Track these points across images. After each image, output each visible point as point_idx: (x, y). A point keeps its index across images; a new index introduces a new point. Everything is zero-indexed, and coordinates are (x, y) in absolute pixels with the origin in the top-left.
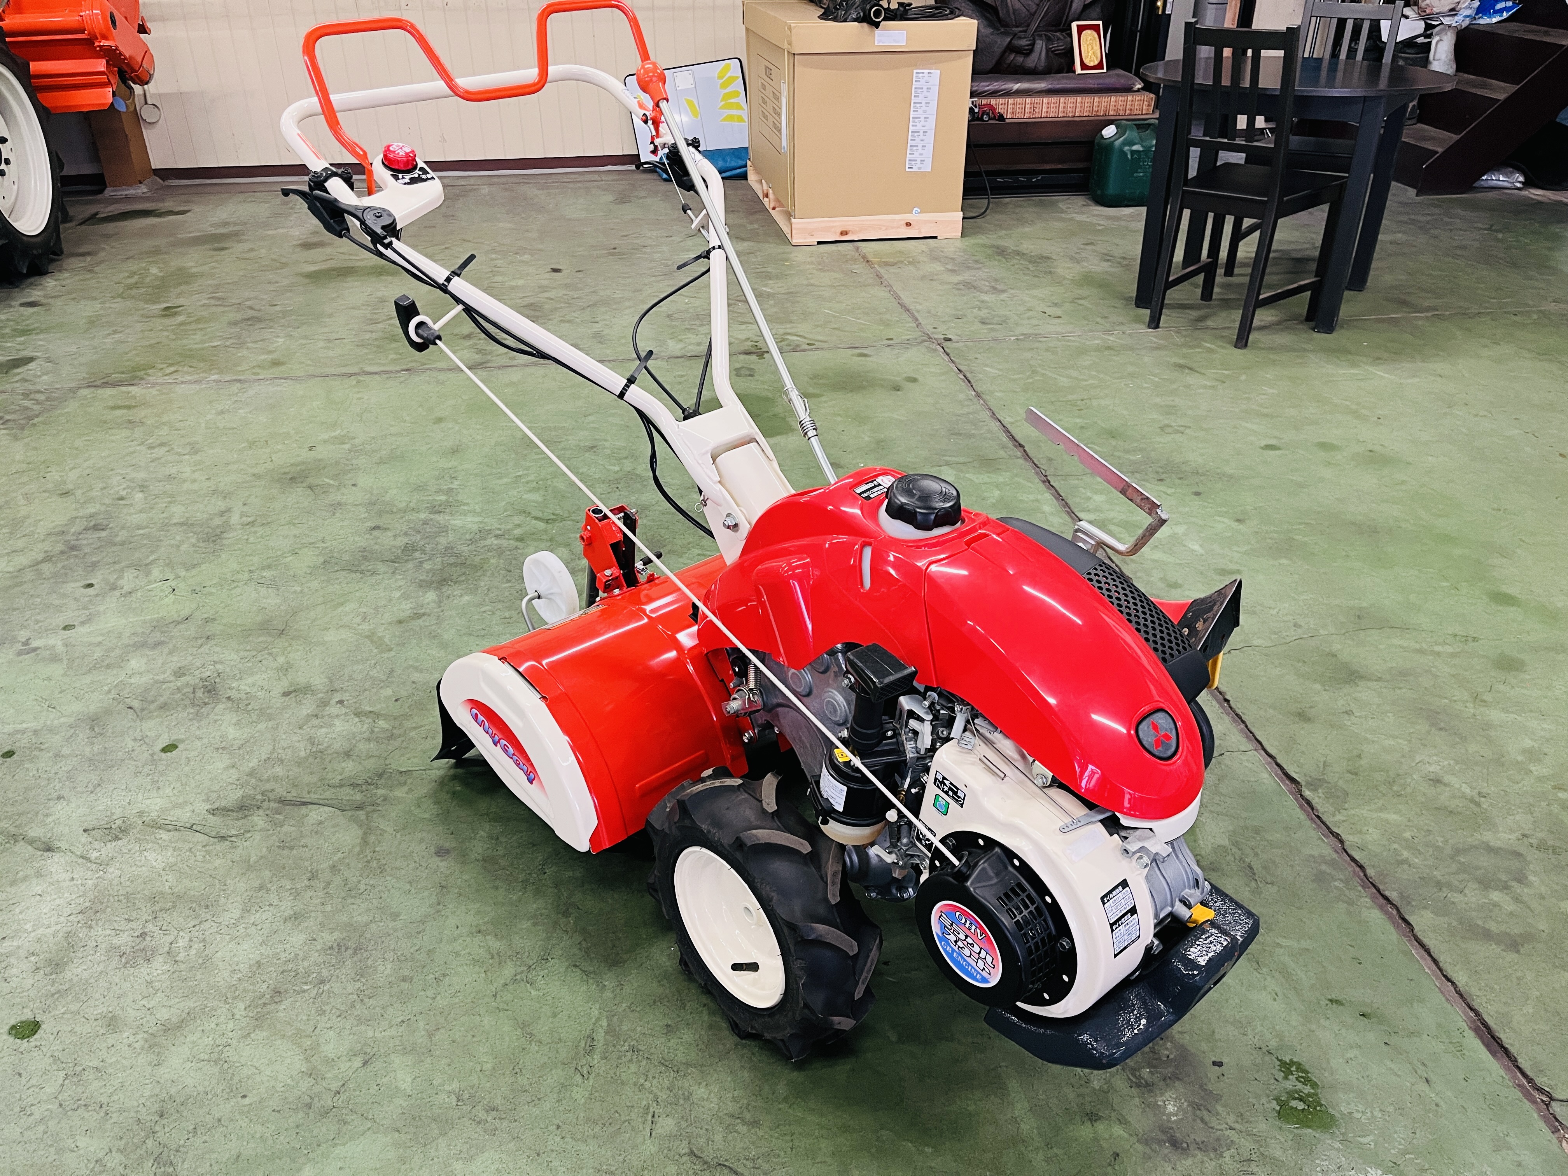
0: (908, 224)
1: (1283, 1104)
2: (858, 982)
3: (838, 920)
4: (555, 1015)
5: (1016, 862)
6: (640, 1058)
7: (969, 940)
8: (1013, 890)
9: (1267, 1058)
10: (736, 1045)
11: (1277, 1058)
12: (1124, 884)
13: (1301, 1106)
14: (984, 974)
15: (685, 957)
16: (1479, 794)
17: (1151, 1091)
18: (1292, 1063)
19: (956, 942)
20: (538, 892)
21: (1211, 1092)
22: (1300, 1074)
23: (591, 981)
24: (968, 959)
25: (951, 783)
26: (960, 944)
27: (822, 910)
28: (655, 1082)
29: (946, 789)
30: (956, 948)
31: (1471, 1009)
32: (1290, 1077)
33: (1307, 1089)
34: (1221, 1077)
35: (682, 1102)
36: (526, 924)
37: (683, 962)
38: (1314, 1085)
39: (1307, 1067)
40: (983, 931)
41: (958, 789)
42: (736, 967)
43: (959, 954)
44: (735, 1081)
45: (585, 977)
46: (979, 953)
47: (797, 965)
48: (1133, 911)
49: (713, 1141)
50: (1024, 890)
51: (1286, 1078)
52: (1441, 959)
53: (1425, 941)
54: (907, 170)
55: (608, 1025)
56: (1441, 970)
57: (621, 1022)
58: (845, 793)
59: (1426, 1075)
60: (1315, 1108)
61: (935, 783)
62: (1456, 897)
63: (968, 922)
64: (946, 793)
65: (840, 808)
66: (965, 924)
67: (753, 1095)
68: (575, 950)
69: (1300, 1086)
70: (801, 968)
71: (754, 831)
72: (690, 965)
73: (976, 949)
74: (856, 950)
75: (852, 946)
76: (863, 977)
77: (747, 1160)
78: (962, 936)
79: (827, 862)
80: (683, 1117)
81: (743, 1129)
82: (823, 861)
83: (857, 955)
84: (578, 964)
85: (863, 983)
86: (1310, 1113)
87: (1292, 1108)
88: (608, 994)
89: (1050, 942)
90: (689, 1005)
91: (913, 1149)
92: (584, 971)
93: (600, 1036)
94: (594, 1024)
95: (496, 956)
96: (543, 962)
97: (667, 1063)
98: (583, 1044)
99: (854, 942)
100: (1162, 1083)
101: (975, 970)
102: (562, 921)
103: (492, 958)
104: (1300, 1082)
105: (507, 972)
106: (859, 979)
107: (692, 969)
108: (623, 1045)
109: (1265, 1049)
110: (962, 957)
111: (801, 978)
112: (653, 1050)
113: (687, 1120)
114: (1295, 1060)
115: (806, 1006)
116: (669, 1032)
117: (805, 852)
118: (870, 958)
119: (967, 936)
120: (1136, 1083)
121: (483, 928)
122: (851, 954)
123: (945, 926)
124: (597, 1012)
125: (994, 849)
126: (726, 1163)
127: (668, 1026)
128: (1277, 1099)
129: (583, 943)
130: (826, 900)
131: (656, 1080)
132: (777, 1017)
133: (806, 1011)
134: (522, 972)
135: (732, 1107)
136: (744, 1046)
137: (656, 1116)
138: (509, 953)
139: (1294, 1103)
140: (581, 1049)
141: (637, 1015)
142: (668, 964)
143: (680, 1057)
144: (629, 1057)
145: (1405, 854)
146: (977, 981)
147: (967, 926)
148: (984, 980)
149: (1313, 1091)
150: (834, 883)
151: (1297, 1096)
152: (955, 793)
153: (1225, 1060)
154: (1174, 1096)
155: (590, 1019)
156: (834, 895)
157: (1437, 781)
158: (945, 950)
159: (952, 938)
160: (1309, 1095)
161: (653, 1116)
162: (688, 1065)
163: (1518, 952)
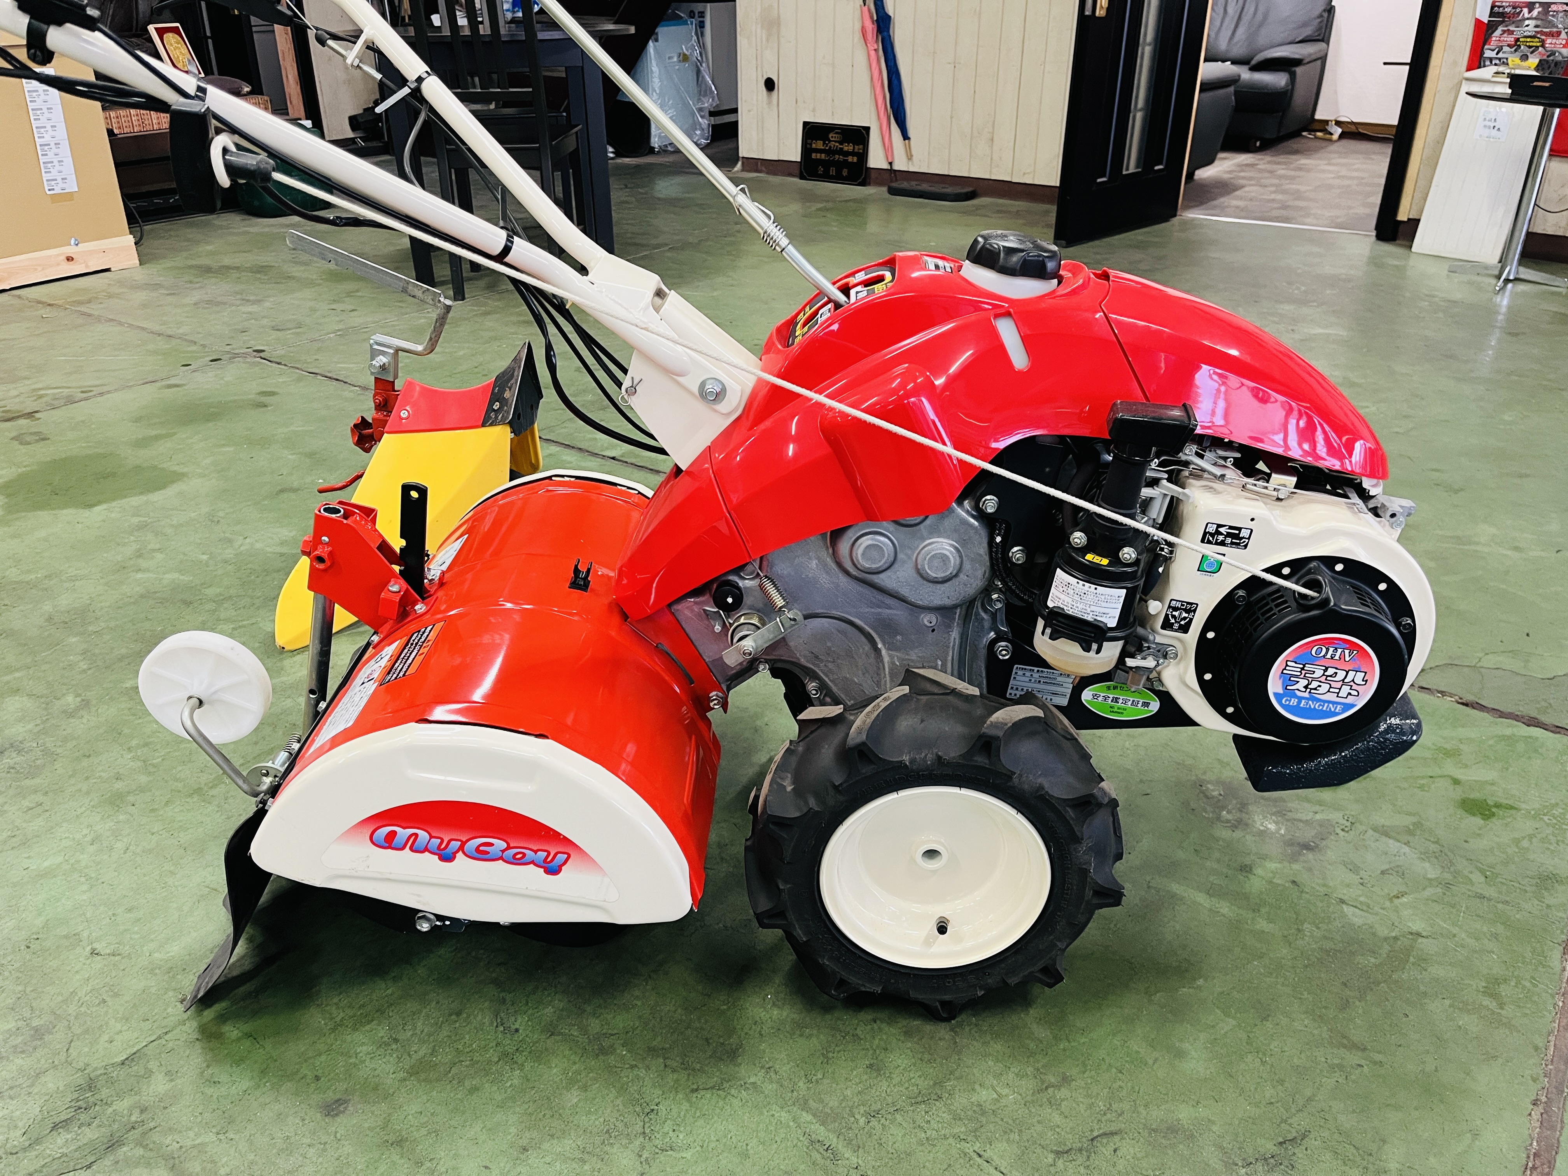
0: (70, 259)
4: (745, 1155)
6: (889, 1116)
10: (952, 1030)
17: (1246, 825)
20: (539, 1056)
23: (733, 1091)
28: (934, 1124)
35: (984, 1120)
36: (573, 1097)
40: (1353, 646)
44: (998, 1060)
45: (720, 1092)
49: (1058, 1126)
54: (48, 193)
55: (814, 1115)
57: (821, 1101)
67: (1028, 1057)
68: (671, 1078)
77: (1105, 1114)
80: (1005, 1132)
81: (1064, 1093)
84: (695, 1087)
88: (769, 1088)
91: (1191, 990)
92: (712, 1088)
93: (821, 1132)
94: (799, 1126)
95: (586, 1157)
96: (652, 1116)
97: (920, 1099)
98: (816, 1155)
102: (612, 1060)
103: (584, 1162)
105: (625, 1162)
108: (857, 1121)
112: (890, 1100)
113: (1011, 1131)
116: (879, 1070)
121: (524, 1142)
124: (783, 1114)
126: (1096, 1134)
127: (871, 1066)
129: (668, 1062)
131: (932, 1122)
134: (643, 1148)
135: (1027, 1085)
136: (960, 1025)
137: (982, 1153)
138: (598, 1140)
140: (820, 1160)
141: (825, 1081)
142: (785, 1014)
143: (923, 1084)
144: (879, 1127)
154: (1261, 817)
155: (788, 1126)
161: (980, 1156)
162: (938, 1083)
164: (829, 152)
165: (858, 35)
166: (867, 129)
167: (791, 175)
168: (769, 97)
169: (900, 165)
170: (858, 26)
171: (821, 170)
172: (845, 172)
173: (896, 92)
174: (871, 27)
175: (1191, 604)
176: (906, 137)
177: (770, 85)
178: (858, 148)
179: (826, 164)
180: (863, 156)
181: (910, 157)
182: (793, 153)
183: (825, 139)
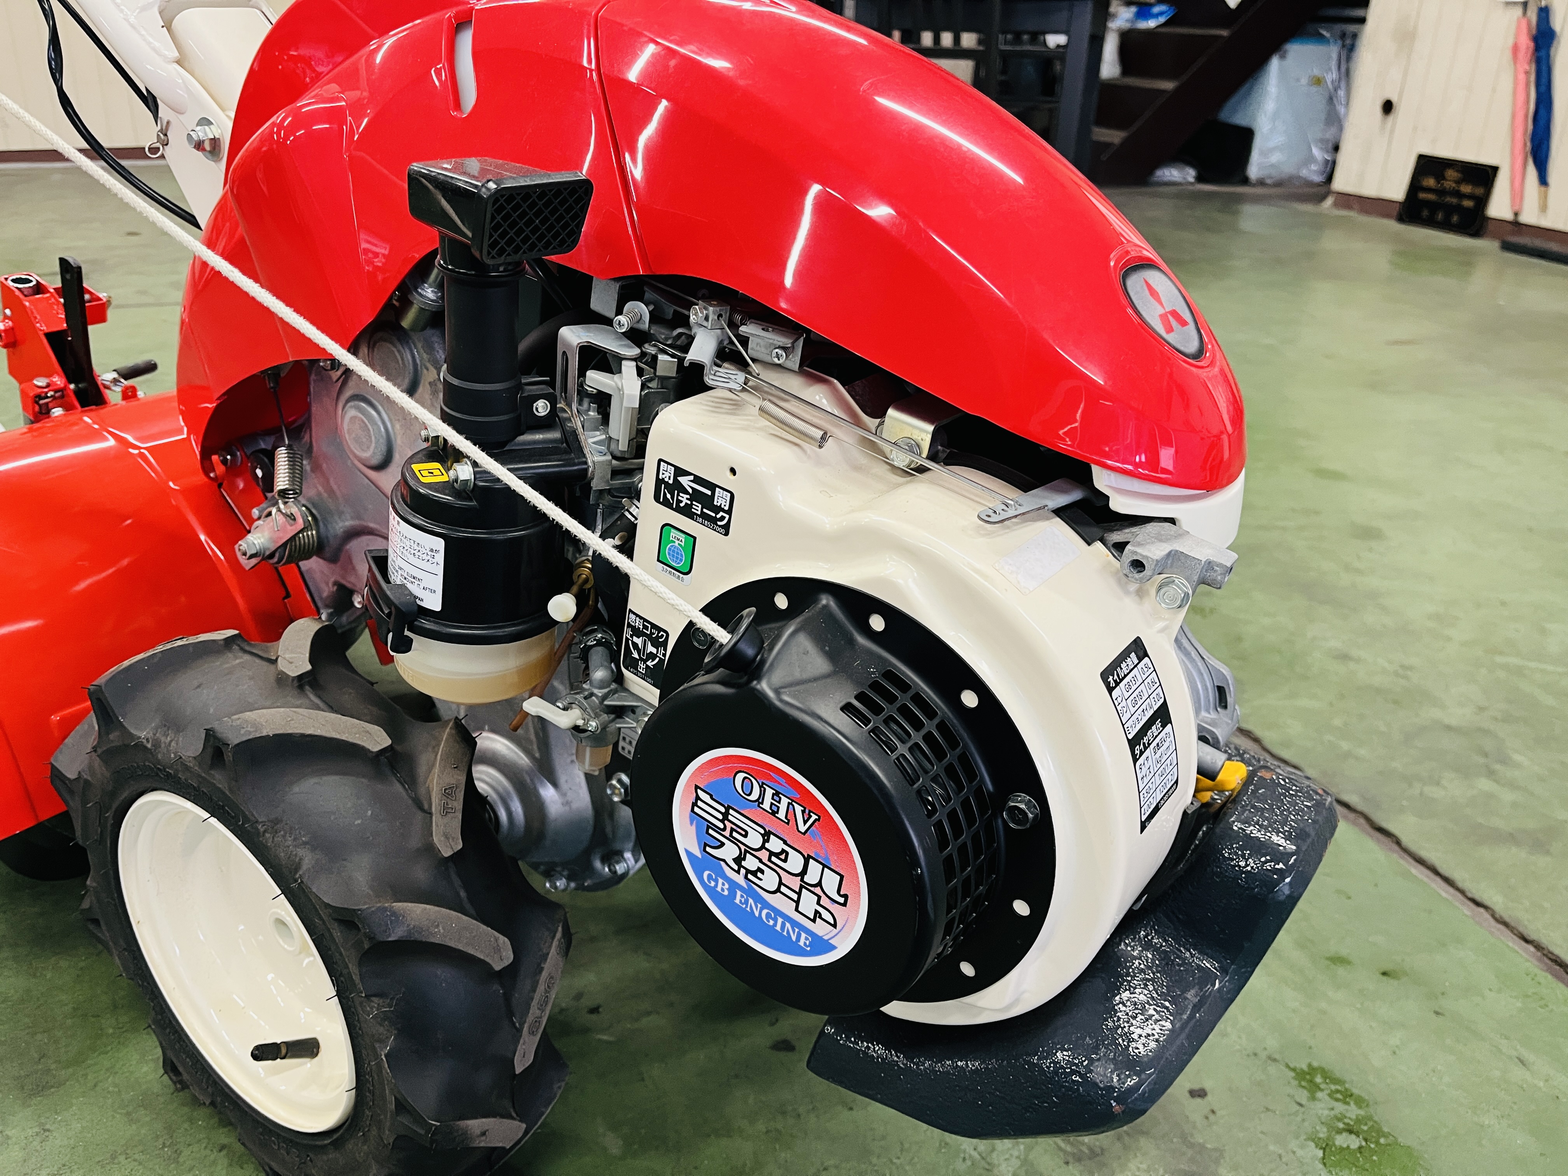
1: (1326, 1147)
2: (519, 1031)
3: (463, 894)
5: (877, 623)
7: (775, 845)
8: (875, 686)
9: (1272, 1069)
11: (1287, 1066)
12: (1138, 648)
13: (1354, 1142)
14: (820, 929)
15: (170, 1054)
16: (1402, 666)
17: (1103, 1165)
18: (1313, 1070)
19: (738, 860)
21: (1202, 1147)
22: (1333, 1087)
24: (776, 901)
25: (698, 480)
26: (751, 863)
27: (421, 874)
29: (684, 499)
30: (740, 879)
31: (1527, 941)
32: (1319, 1095)
33: (1353, 1112)
34: (1212, 1117)
37: (170, 1067)
38: (1360, 1102)
39: (1338, 1074)
40: (810, 806)
41: (712, 487)
42: (263, 1053)
43: (750, 893)
46: (804, 871)
47: (373, 1010)
48: (1162, 715)
50: (904, 686)
51: (1313, 1098)
52: (1456, 875)
53: (1424, 854)
56: (1462, 892)
58: (440, 558)
59: (1515, 1053)
60: (1377, 1143)
61: (657, 498)
62: (1431, 791)
63: (769, 792)
64: (687, 512)
65: (434, 602)
66: (760, 801)
69: (1340, 1107)
70: (384, 1018)
71: (248, 715)
72: (181, 1069)
73: (795, 863)
74: (508, 956)
75: (497, 950)
76: (530, 1018)
78: (754, 840)
79: (430, 770)
82: (422, 770)
83: (511, 971)
85: (532, 1033)
86: (1373, 1152)
87: (1342, 1149)
89: (982, 810)
90: (186, 1152)
99: (503, 940)
100: (1118, 1145)
101: (794, 924)
104: (1337, 1100)
106: (522, 1025)
107: (185, 1077)
109: (1263, 1055)
110: (758, 899)
111: (383, 1042)
114: (1315, 1064)
115: (402, 1107)
117: (376, 749)
118: (544, 974)
119: (766, 836)
120: (1074, 1154)
122: (497, 967)
123: (710, 826)
125: (816, 601)
128: (1314, 1139)
130: (430, 849)
132: (350, 1146)
133: (405, 1120)
139: (1342, 1140)
145: (1345, 746)
146: (802, 953)
147: (766, 805)
148: (821, 945)
149: (1362, 1112)
150: (446, 811)
151: (1341, 1125)
152: (708, 502)
153: (1208, 1085)
154: (1144, 1166)
156: (446, 836)
157: (1344, 657)
158: (711, 892)
159: (729, 852)
160: (1358, 1121)
163: (1548, 853)
164: (1441, 192)
165: (1508, 55)
166: (1495, 169)
167: (1387, 216)
168: (1384, 122)
169: (1529, 217)
170: (1510, 42)
171: (1425, 213)
172: (1455, 219)
173: (1542, 122)
174: (1526, 43)
175: (660, 629)
176: (1543, 180)
177: (1388, 107)
178: (1480, 191)
179: (1433, 207)
180: (1483, 201)
181: (1544, 208)
182: (1397, 191)
183: (1440, 177)
